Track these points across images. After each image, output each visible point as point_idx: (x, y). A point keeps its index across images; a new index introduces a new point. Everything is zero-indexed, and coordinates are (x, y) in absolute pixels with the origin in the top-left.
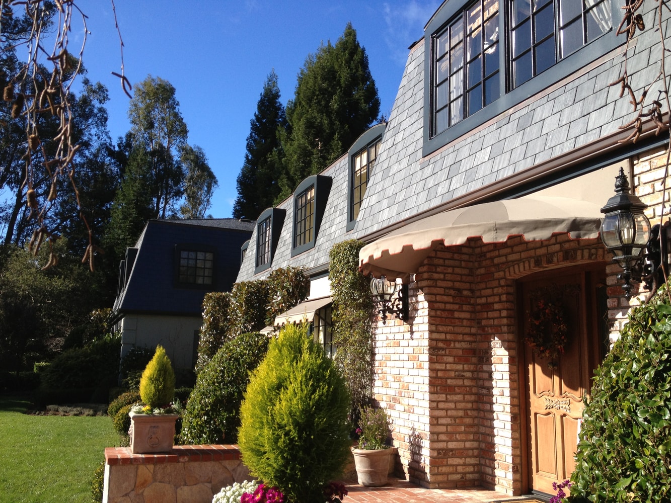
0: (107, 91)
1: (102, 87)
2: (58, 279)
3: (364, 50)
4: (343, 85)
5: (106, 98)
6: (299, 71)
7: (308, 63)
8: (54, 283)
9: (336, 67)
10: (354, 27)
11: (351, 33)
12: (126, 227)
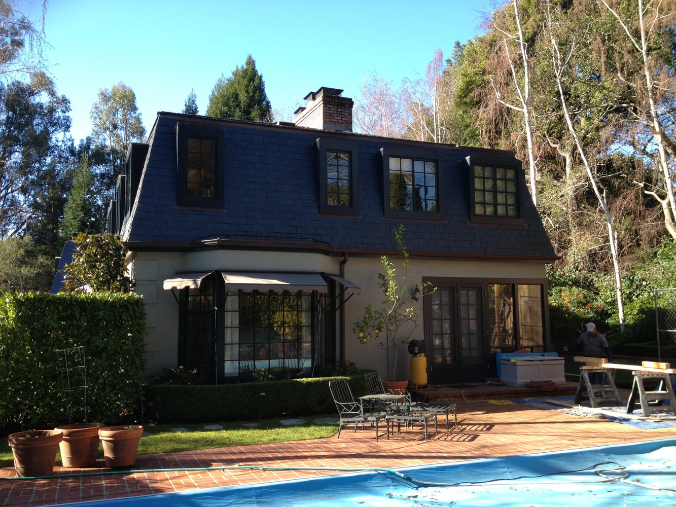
0: (69, 103)
1: (66, 100)
2: (25, 267)
3: (260, 77)
4: (242, 106)
5: (68, 109)
6: (211, 93)
7: (219, 87)
8: (22, 271)
9: (238, 92)
10: (254, 58)
11: (251, 62)
12: (75, 225)
